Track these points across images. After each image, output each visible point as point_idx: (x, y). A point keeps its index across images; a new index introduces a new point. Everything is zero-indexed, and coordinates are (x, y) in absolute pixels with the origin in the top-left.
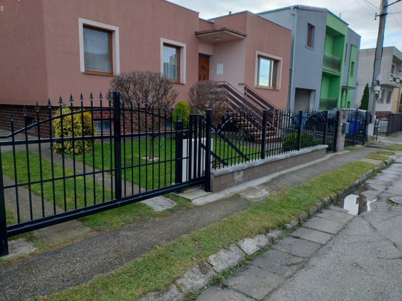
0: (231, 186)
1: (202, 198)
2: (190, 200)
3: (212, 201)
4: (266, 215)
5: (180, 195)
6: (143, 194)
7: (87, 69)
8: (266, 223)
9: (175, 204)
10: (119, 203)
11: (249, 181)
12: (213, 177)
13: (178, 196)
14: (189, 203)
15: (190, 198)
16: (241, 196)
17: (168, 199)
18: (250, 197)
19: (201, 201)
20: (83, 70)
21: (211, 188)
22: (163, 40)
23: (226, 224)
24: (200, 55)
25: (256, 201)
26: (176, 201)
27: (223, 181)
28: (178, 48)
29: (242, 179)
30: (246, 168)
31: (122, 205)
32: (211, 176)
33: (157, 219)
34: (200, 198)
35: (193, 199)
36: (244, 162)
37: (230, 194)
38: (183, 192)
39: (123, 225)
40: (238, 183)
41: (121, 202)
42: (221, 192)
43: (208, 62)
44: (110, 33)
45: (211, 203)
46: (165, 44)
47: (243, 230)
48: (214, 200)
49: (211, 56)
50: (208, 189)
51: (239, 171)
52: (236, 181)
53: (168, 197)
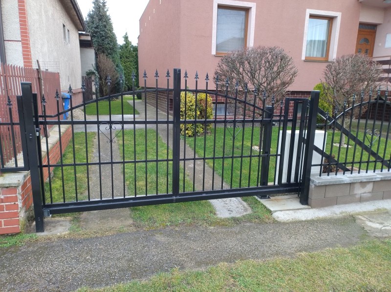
0: (346, 203)
1: (291, 212)
2: (270, 212)
3: (304, 219)
4: (380, 265)
5: (263, 201)
6: (207, 193)
7: (218, 52)
8: (373, 282)
9: (250, 211)
10: (175, 198)
11: (383, 199)
12: (313, 186)
13: (260, 202)
14: (266, 215)
15: (272, 209)
16: (358, 221)
17: (245, 204)
18: (373, 225)
19: (286, 216)
20: (214, 52)
21: (309, 199)
22: (309, 11)
23: (299, 263)
24: (362, 25)
25: (379, 235)
26: (252, 208)
27: (330, 194)
28: (331, 19)
29: (369, 195)
30: (379, 180)
31: (178, 201)
32: (311, 184)
33: (212, 228)
34: (288, 212)
35: (276, 211)
36: (378, 171)
37: (341, 213)
38: (269, 198)
39: (167, 225)
40: (361, 200)
41: (178, 197)
42: (326, 208)
43: (375, 32)
44: (247, 10)
45: (301, 222)
46: (312, 16)
47: (320, 282)
48: (309, 219)
49: (380, 24)
50: (305, 200)
51: (363, 184)
52: (358, 196)
53: (245, 201)
